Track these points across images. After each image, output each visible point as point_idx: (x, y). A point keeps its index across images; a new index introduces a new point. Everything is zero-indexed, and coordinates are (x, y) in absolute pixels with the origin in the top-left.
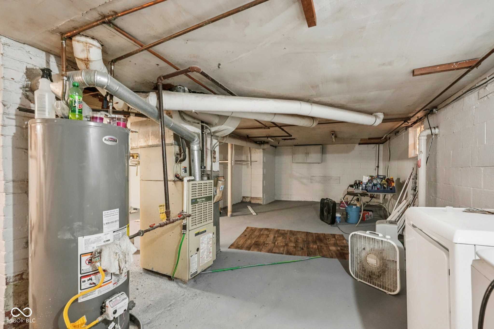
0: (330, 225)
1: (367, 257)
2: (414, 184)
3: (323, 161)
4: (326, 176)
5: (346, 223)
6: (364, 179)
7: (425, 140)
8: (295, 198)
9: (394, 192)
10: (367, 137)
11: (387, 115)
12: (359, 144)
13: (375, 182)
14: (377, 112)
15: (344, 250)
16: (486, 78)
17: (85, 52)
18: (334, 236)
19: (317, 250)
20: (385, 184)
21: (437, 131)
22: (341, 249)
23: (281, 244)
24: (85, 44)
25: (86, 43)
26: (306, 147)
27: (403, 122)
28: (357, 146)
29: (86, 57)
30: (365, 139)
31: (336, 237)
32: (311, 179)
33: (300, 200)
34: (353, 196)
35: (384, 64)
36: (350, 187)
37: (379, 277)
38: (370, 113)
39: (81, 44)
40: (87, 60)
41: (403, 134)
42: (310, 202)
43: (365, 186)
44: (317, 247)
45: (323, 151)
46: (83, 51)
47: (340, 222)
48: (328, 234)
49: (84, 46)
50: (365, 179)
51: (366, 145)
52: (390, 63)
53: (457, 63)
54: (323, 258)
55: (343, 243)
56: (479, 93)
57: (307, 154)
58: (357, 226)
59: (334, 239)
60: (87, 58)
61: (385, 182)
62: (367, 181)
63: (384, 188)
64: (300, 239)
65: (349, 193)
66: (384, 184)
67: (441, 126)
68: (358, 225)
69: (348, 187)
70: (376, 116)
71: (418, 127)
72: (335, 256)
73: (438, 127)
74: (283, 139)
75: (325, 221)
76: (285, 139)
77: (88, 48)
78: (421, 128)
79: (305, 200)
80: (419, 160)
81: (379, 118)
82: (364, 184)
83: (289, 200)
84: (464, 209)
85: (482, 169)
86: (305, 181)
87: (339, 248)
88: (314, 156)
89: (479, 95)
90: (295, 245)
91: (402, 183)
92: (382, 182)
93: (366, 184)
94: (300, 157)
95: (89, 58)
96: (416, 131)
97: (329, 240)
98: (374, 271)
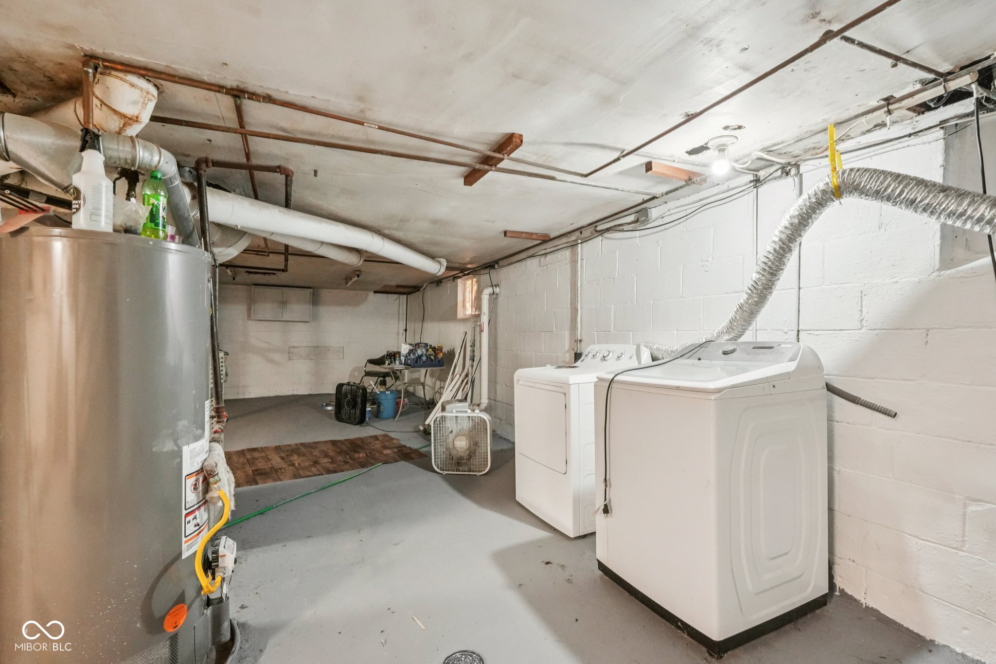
0: (358, 426)
1: (455, 441)
2: (472, 353)
3: (315, 317)
4: (318, 347)
5: (377, 419)
6: (403, 349)
7: (488, 300)
8: (253, 393)
9: (442, 365)
10: (394, 283)
11: (452, 262)
12: (375, 292)
13: (419, 352)
14: (441, 258)
15: (403, 450)
16: (546, 249)
17: (139, 106)
18: (376, 438)
19: (369, 458)
20: (432, 355)
21: (497, 290)
22: (399, 451)
23: (307, 464)
24: (145, 94)
25: (148, 93)
26: (280, 290)
27: (459, 272)
28: (371, 294)
29: (136, 114)
30: (392, 286)
31: (380, 438)
32: (290, 353)
33: (266, 395)
34: (377, 378)
35: (488, 221)
36: (369, 363)
37: (468, 459)
38: (432, 256)
39: (138, 92)
40: (135, 119)
41: (449, 285)
42: (288, 396)
43: (405, 360)
44: (365, 455)
45: (315, 301)
46: (135, 103)
47: (369, 419)
48: (366, 437)
49: (142, 97)
50: (405, 349)
51: (385, 295)
52: (493, 222)
53: (536, 234)
54: (385, 465)
55: (394, 444)
56: (540, 260)
57: (283, 303)
58: (397, 421)
59: (378, 442)
60: (137, 117)
61: (432, 353)
62: (407, 351)
63: (431, 360)
64: (329, 451)
65: (368, 374)
66: (430, 355)
67: (502, 285)
68: (398, 418)
69: (366, 365)
70: (440, 262)
71: (468, 279)
72: (398, 458)
73: (498, 285)
74: (247, 272)
75: (345, 421)
76: (250, 272)
77: (146, 101)
78: (472, 282)
79: (278, 394)
80: (482, 323)
81: (443, 265)
82: (403, 356)
83: (241, 397)
84: (554, 367)
85: (543, 334)
86: (277, 357)
87: (396, 450)
88: (298, 309)
89: (540, 263)
90: (330, 460)
91: (446, 352)
92: (428, 352)
93: (406, 356)
94: (266, 309)
95: (140, 117)
96: (465, 285)
97: (372, 444)
98: (463, 454)
